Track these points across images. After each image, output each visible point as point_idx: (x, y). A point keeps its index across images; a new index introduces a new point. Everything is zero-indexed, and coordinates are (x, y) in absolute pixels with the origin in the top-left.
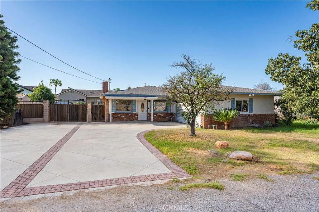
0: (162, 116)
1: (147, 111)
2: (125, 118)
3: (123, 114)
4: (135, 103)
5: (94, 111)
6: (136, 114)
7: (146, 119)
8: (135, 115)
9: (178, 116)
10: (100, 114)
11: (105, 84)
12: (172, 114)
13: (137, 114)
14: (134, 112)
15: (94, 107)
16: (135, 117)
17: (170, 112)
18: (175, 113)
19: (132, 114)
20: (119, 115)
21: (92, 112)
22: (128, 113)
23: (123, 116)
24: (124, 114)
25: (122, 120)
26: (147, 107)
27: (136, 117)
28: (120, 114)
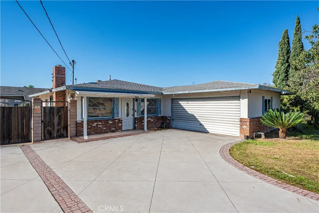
0: (152, 121)
1: (133, 115)
2: (104, 127)
3: (100, 121)
4: (118, 104)
5: (47, 119)
6: (120, 121)
7: (131, 128)
8: (118, 122)
9: (174, 120)
10: (59, 124)
12: (164, 118)
13: (122, 120)
14: (116, 118)
15: (47, 111)
16: (118, 125)
17: (160, 116)
18: (170, 116)
19: (113, 120)
20: (95, 124)
21: (42, 122)
22: (109, 120)
23: (100, 125)
24: (102, 122)
25: (100, 131)
26: (134, 109)
27: (120, 125)
28: (96, 121)
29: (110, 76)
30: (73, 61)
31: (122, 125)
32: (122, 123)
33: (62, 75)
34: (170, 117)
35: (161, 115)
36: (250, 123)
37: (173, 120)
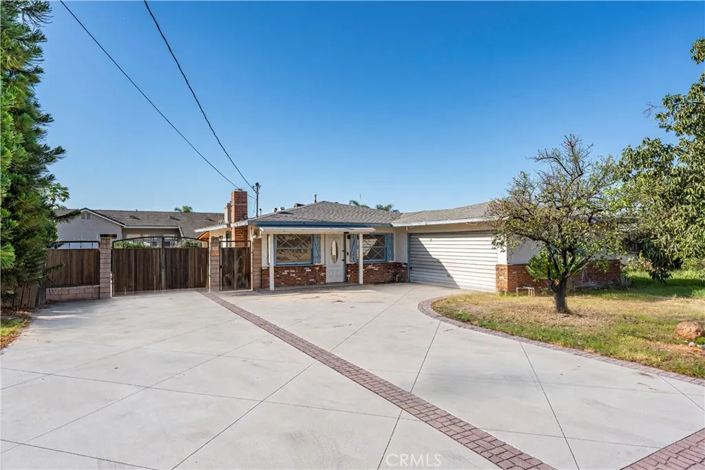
0: (377, 271)
1: (344, 260)
2: (299, 277)
3: (294, 268)
4: (319, 242)
5: (226, 263)
6: (323, 269)
7: (341, 279)
8: (319, 270)
9: (413, 269)
10: (240, 270)
11: (240, 197)
12: (397, 266)
13: (325, 268)
14: (317, 264)
15: (226, 254)
16: (319, 275)
17: (390, 261)
18: (407, 262)
19: (312, 267)
20: (285, 273)
21: (220, 267)
22: (305, 267)
23: (293, 273)
24: (295, 269)
25: (293, 283)
26: (344, 251)
27: (323, 274)
28: (287, 268)
29: (316, 195)
30: (257, 184)
31: (325, 275)
32: (325, 272)
33: (243, 202)
34: (405, 264)
35: (393, 260)
36: (509, 272)
37: (411, 268)
